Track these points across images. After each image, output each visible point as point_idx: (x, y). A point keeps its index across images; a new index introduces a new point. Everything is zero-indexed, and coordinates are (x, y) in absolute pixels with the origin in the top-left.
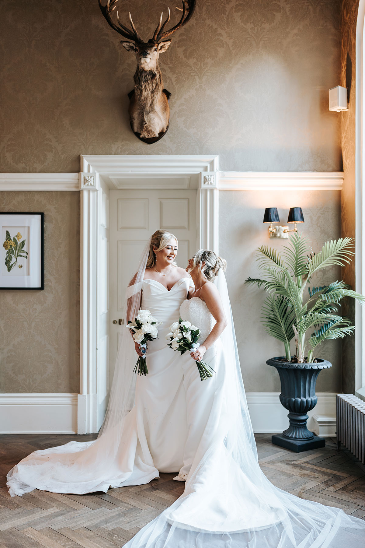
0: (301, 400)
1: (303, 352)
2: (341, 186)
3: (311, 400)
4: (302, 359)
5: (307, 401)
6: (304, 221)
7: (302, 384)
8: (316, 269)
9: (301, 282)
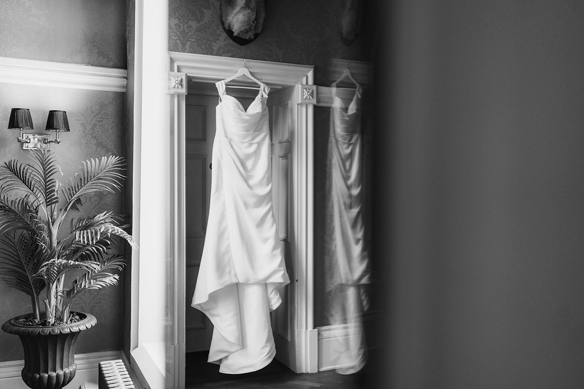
0: (49, 376)
1: (53, 310)
2: (124, 87)
3: (65, 373)
4: (51, 319)
5: (58, 376)
6: (68, 130)
7: (50, 353)
8: (75, 196)
9: (55, 213)
